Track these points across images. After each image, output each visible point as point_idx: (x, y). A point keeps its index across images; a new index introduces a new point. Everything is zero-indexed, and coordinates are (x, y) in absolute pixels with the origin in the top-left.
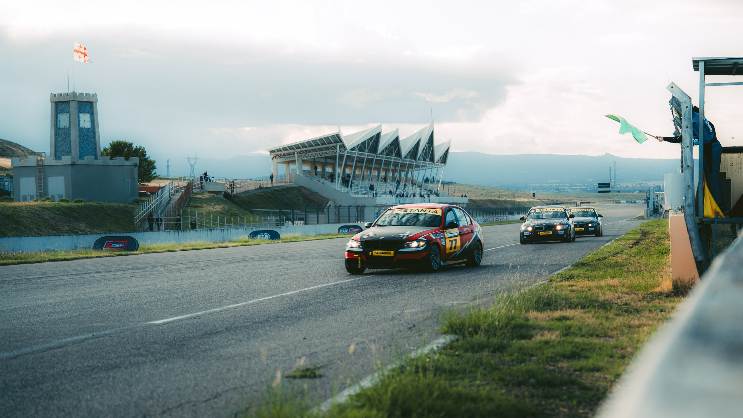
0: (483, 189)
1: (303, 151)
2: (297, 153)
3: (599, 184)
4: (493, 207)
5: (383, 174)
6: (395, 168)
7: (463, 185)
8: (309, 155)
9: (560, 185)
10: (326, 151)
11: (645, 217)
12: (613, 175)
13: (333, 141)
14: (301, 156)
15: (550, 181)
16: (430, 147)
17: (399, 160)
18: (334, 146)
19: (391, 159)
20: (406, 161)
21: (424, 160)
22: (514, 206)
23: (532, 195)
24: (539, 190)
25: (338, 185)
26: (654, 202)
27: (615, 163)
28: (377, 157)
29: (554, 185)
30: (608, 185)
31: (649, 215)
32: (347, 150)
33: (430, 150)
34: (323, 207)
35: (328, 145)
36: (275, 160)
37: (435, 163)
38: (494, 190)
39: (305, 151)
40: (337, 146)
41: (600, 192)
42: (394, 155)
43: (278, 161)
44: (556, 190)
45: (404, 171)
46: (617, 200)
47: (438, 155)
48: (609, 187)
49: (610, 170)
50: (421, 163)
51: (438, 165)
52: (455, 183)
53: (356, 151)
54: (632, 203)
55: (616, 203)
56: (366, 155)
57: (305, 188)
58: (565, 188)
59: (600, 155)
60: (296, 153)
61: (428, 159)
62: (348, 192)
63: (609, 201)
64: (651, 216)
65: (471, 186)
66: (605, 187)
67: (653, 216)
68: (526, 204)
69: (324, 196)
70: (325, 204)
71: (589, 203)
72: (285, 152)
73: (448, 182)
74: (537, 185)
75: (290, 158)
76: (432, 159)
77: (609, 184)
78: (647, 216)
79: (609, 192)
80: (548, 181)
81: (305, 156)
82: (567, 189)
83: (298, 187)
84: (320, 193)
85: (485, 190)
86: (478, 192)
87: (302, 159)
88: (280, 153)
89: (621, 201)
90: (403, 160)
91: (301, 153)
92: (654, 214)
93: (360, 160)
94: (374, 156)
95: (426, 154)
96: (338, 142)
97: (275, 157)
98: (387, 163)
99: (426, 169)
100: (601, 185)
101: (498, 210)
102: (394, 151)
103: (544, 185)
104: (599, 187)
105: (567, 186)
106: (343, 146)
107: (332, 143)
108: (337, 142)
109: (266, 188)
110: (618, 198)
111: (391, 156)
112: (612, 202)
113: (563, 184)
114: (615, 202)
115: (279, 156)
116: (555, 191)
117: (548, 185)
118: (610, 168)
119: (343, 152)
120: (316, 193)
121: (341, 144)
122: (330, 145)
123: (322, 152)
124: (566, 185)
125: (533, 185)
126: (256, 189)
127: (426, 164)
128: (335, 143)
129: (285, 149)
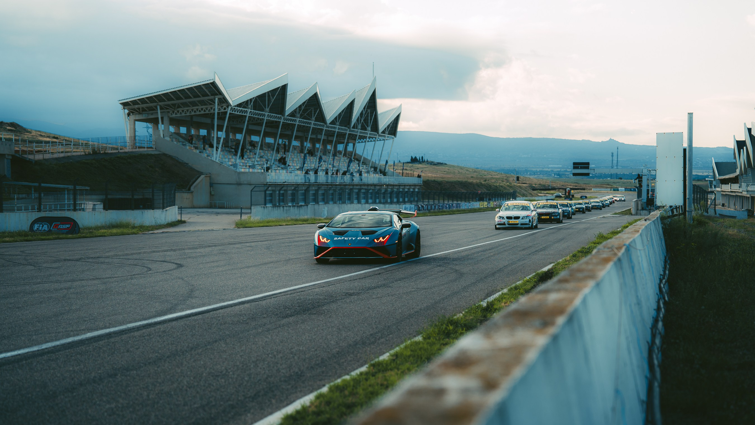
0: (474, 172)
1: (168, 105)
2: (161, 109)
3: (574, 164)
4: (463, 191)
5: (308, 145)
6: (328, 138)
7: (453, 166)
8: (178, 112)
9: (562, 170)
10: (202, 107)
11: (633, 211)
12: (615, 162)
13: (209, 92)
14: (169, 112)
17: (323, 126)
18: (211, 100)
19: (310, 123)
20: (335, 128)
21: (364, 128)
22: (489, 190)
23: (515, 179)
24: (540, 174)
25: (217, 154)
26: (648, 190)
27: (618, 149)
28: (285, 119)
29: (556, 170)
30: (586, 165)
31: (640, 208)
32: (231, 105)
33: (371, 116)
34: (190, 184)
35: (202, 98)
36: (132, 117)
37: (380, 134)
39: (172, 104)
40: (215, 99)
41: (574, 174)
42: (314, 119)
43: (137, 118)
44: (558, 175)
45: (343, 143)
46: (616, 186)
47: (383, 123)
48: (588, 168)
49: (612, 156)
50: (358, 132)
51: (384, 136)
54: (631, 190)
55: (614, 190)
56: (267, 115)
57: (170, 157)
58: (567, 173)
59: (604, 140)
60: (158, 107)
61: (369, 129)
62: (235, 165)
63: (607, 188)
64: (643, 209)
65: (461, 168)
66: (581, 168)
67: (646, 210)
68: (505, 188)
69: (196, 168)
70: (194, 179)
71: (584, 189)
72: (144, 106)
74: (538, 170)
75: (152, 114)
76: (375, 128)
77: (588, 163)
78: (637, 210)
79: (588, 174)
80: (549, 166)
81: (173, 112)
82: (568, 175)
83: (159, 154)
84: (190, 164)
86: (468, 174)
87: (169, 117)
88: (136, 106)
89: (619, 189)
90: (328, 127)
91: (167, 109)
92: (648, 207)
93: (255, 122)
94: (280, 118)
95: (366, 120)
96: (217, 95)
97: (132, 113)
98: (303, 129)
99: (365, 142)
100: (576, 165)
101: (469, 195)
102: (315, 114)
103: (545, 169)
104: (575, 168)
105: (568, 172)
106: (224, 101)
107: (208, 96)
108: (214, 94)
109: (105, 154)
111: (309, 120)
112: (609, 189)
113: (565, 170)
114: (612, 189)
115: (137, 111)
116: (556, 176)
117: (549, 170)
118: (613, 153)
119: (225, 109)
120: (185, 165)
121: (220, 97)
122: (206, 98)
123: (197, 107)
124: (568, 170)
125: (534, 170)
126: (86, 155)
127: (367, 133)
128: (212, 95)
129: (143, 101)
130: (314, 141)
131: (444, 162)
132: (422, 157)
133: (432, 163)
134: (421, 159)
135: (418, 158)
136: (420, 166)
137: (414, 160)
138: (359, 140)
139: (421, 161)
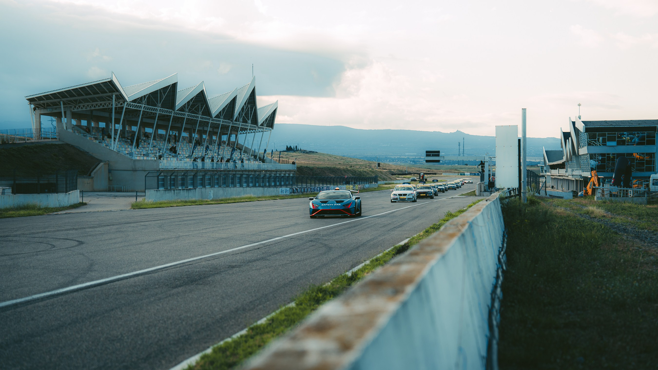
0: (341, 159)
1: (71, 101)
2: (64, 104)
3: (427, 152)
4: (332, 175)
6: (213, 129)
7: (323, 154)
8: (79, 107)
9: (417, 157)
10: (101, 102)
11: (477, 192)
12: (461, 150)
13: (107, 89)
14: (71, 107)
15: (408, 154)
16: (252, 108)
17: (209, 119)
18: (109, 97)
19: (198, 117)
20: (219, 121)
21: (245, 121)
22: (355, 175)
23: (377, 165)
25: (114, 144)
26: (489, 175)
27: (464, 139)
28: (175, 113)
29: (411, 157)
30: (437, 153)
31: (483, 190)
32: (127, 101)
33: (251, 111)
34: (91, 170)
35: (101, 95)
36: (38, 112)
37: (259, 126)
38: (351, 160)
39: (74, 100)
40: (112, 96)
41: (427, 161)
42: (201, 113)
43: (42, 113)
44: (414, 161)
45: (227, 134)
46: (462, 172)
47: (262, 118)
48: (438, 155)
49: (459, 145)
50: (240, 124)
51: (263, 128)
52: (317, 152)
53: (142, 104)
54: (475, 175)
55: (461, 175)
56: (159, 110)
57: (73, 147)
59: (452, 132)
60: (62, 103)
61: (250, 121)
62: (131, 154)
63: (455, 172)
64: (485, 191)
65: (330, 156)
66: (433, 156)
67: (488, 192)
68: (368, 173)
69: (96, 157)
70: (94, 166)
71: (436, 174)
72: (49, 101)
73: (310, 151)
74: (396, 157)
75: (56, 109)
76: (255, 121)
77: (439, 152)
78: (481, 191)
79: (438, 161)
80: (406, 154)
81: (75, 107)
82: (422, 162)
83: (62, 144)
85: (343, 159)
86: (336, 161)
87: (71, 111)
88: (42, 102)
89: (465, 173)
90: (213, 120)
91: (69, 104)
92: (489, 189)
93: (149, 116)
94: (171, 112)
96: (114, 91)
97: (38, 107)
98: (192, 122)
99: (246, 133)
100: (429, 153)
101: (337, 179)
102: (201, 109)
103: (402, 157)
104: (427, 155)
105: (422, 159)
106: (120, 97)
107: (106, 92)
108: (112, 91)
110: (463, 171)
111: (197, 114)
112: (457, 174)
113: (419, 157)
114: (459, 174)
115: (42, 106)
116: (411, 163)
117: (406, 157)
118: (459, 143)
119: (121, 104)
121: (117, 93)
122: (104, 95)
123: (96, 103)
124: (422, 157)
127: (248, 126)
128: (110, 92)
129: (47, 97)
130: (201, 133)
131: (315, 151)
132: (296, 147)
133: (305, 152)
134: (295, 148)
135: (292, 147)
136: (294, 154)
137: (289, 149)
138: (241, 132)
139: (295, 149)
